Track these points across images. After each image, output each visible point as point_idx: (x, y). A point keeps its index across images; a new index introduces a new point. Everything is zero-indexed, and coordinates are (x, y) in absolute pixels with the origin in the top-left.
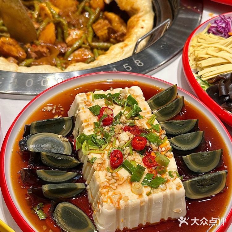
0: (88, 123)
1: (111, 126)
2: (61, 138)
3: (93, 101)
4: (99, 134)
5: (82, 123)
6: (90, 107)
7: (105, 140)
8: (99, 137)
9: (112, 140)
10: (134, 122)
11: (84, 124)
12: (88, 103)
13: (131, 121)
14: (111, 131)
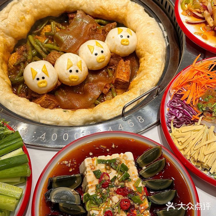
0: (92, 185)
1: (107, 188)
2: (73, 191)
3: (97, 165)
4: (99, 194)
5: (88, 184)
6: (94, 170)
7: (102, 199)
8: (98, 197)
9: (107, 200)
10: (125, 184)
11: (89, 185)
12: (93, 167)
13: (122, 183)
14: (107, 193)
